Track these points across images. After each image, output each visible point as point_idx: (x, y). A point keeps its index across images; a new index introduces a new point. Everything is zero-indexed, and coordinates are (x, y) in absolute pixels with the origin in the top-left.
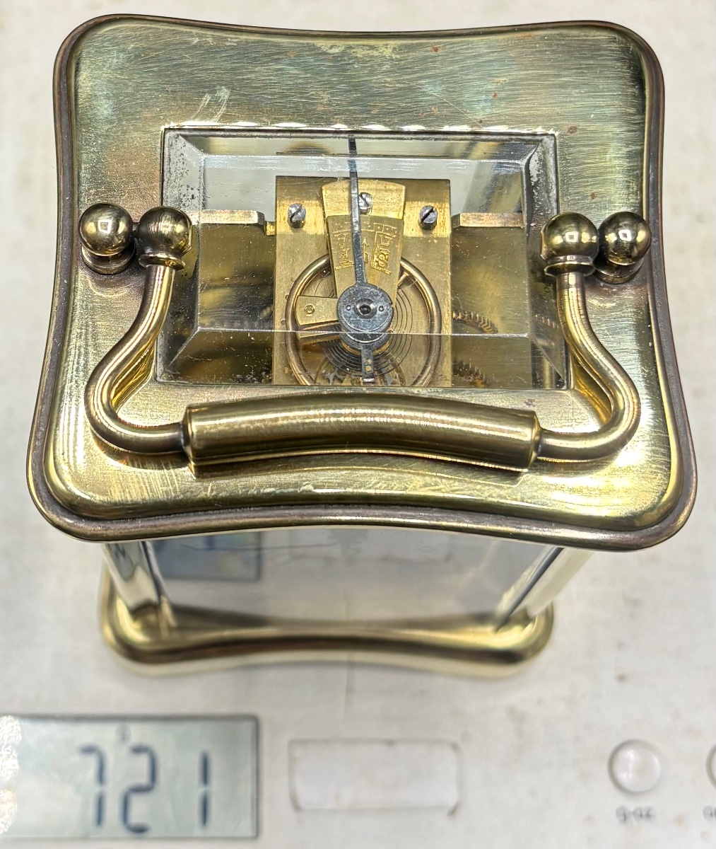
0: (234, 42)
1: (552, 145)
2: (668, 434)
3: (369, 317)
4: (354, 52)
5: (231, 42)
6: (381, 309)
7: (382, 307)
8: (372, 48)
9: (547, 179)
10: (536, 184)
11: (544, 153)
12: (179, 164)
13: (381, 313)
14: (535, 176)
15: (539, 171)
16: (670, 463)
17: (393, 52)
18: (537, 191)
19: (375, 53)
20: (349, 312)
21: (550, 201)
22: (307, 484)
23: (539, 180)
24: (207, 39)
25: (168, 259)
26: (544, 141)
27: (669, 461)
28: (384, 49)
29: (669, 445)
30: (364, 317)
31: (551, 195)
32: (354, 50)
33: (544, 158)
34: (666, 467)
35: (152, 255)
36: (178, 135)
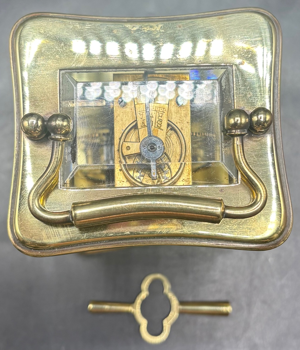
0: (89, 27)
1: (232, 70)
2: (280, 202)
3: (153, 151)
4: (143, 29)
5: (87, 26)
6: (159, 147)
7: (159, 146)
8: (151, 27)
9: (229, 86)
10: (225, 89)
11: (228, 74)
12: (67, 86)
13: (159, 149)
14: (224, 86)
15: (226, 83)
16: (281, 215)
17: (161, 29)
18: (225, 93)
19: (153, 29)
20: (145, 149)
21: (231, 97)
22: (127, 231)
23: (226, 88)
24: (77, 26)
25: (61, 138)
26: (228, 68)
27: (280, 214)
28: (156, 27)
29: (281, 207)
30: (151, 151)
31: (231, 94)
32: (143, 28)
33: (228, 76)
34: (279, 217)
35: (53, 137)
36: (66, 72)
